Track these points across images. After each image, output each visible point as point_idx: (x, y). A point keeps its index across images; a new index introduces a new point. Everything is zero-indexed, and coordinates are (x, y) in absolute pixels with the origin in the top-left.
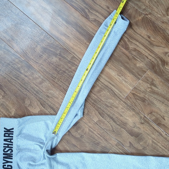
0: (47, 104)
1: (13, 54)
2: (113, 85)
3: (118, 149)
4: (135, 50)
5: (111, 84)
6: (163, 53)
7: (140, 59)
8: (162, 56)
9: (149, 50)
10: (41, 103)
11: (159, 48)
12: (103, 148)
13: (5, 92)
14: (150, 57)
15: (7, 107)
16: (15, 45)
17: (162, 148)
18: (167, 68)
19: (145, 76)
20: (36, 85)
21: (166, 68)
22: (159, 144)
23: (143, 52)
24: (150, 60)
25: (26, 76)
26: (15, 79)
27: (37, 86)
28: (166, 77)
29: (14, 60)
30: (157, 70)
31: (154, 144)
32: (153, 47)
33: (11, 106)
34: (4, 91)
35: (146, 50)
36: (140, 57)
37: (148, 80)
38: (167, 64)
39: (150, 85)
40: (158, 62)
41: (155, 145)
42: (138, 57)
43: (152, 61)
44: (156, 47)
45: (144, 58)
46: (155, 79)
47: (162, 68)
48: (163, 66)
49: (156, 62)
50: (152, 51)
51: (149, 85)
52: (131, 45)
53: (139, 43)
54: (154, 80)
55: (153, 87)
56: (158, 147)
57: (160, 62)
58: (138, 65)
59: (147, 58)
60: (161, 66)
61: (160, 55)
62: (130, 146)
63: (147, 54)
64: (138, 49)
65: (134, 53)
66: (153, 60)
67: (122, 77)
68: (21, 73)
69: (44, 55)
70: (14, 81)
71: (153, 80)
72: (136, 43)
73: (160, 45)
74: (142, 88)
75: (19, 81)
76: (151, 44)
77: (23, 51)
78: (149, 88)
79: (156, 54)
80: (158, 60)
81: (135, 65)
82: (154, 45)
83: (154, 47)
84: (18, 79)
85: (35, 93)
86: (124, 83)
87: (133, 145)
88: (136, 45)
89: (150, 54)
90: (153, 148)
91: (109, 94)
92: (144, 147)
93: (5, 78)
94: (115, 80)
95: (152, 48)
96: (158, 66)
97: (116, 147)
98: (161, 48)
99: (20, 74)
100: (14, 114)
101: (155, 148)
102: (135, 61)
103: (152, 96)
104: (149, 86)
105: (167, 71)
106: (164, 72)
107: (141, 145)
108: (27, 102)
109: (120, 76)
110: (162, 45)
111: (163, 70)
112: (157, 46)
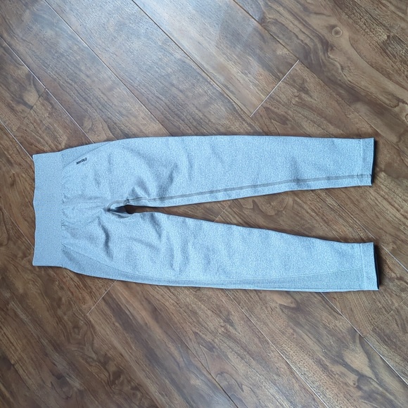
0: (119, 127)
1: (71, 36)
2: (232, 92)
3: (233, 213)
4: (276, 22)
5: (228, 89)
6: (327, 27)
7: (283, 41)
8: (324, 32)
9: (300, 22)
10: (108, 126)
11: (318, 16)
12: (206, 212)
13: (53, 107)
14: (302, 37)
15: (55, 134)
16: (73, 19)
17: (310, 214)
18: (331, 56)
19: (290, 74)
20: (102, 93)
21: (329, 57)
22: (305, 206)
23: (291, 26)
24: (302, 41)
25: (88, 76)
26: (71, 82)
27: (104, 94)
28: (329, 74)
29: (70, 48)
30: (313, 62)
31: (296, 206)
32: (308, 16)
33: (61, 131)
34: (51, 104)
35: (296, 23)
36: (283, 35)
37: (294, 81)
38: (332, 49)
39: (299, 90)
40: (315, 45)
41: (299, 209)
42: (281, 36)
43: (306, 44)
44: (315, 16)
45: (290, 39)
46: (308, 80)
47: (323, 58)
48: (324, 53)
49: (311, 45)
50: (306, 25)
51: (296, 91)
52: (269, 14)
53: (284, 7)
54: (307, 82)
55: (303, 95)
56: (304, 211)
57: (319, 46)
58: (279, 52)
59: (297, 37)
60: (321, 54)
61: (320, 31)
62: (253, 209)
63: (296, 31)
64: (281, 20)
65: (273, 27)
66: (307, 41)
67: (249, 75)
68: (80, 70)
69: (119, 38)
70: (69, 85)
71: (304, 81)
72: (278, 9)
73: (322, 12)
74: (283, 96)
75: (76, 86)
76: (306, 9)
77: (87, 31)
78: (296, 96)
79: (313, 31)
80: (316, 41)
81: (274, 51)
82: (311, 13)
83: (311, 15)
84: (75, 83)
85: (100, 107)
86: (251, 87)
87: (258, 207)
88: (278, 12)
89: (303, 30)
90: (295, 214)
91: (224, 110)
92: (278, 211)
93: (55, 80)
94: (236, 81)
95: (306, 19)
96: (316, 53)
97: (229, 210)
98: (325, 17)
99: (78, 72)
100: (66, 144)
101: (297, 214)
102: (274, 43)
103: (300, 113)
104: (296, 94)
105: (330, 63)
106: (325, 65)
107: (273, 208)
108: (87, 124)
109: (246, 74)
110: (325, 12)
111: (325, 60)
112: (316, 13)
